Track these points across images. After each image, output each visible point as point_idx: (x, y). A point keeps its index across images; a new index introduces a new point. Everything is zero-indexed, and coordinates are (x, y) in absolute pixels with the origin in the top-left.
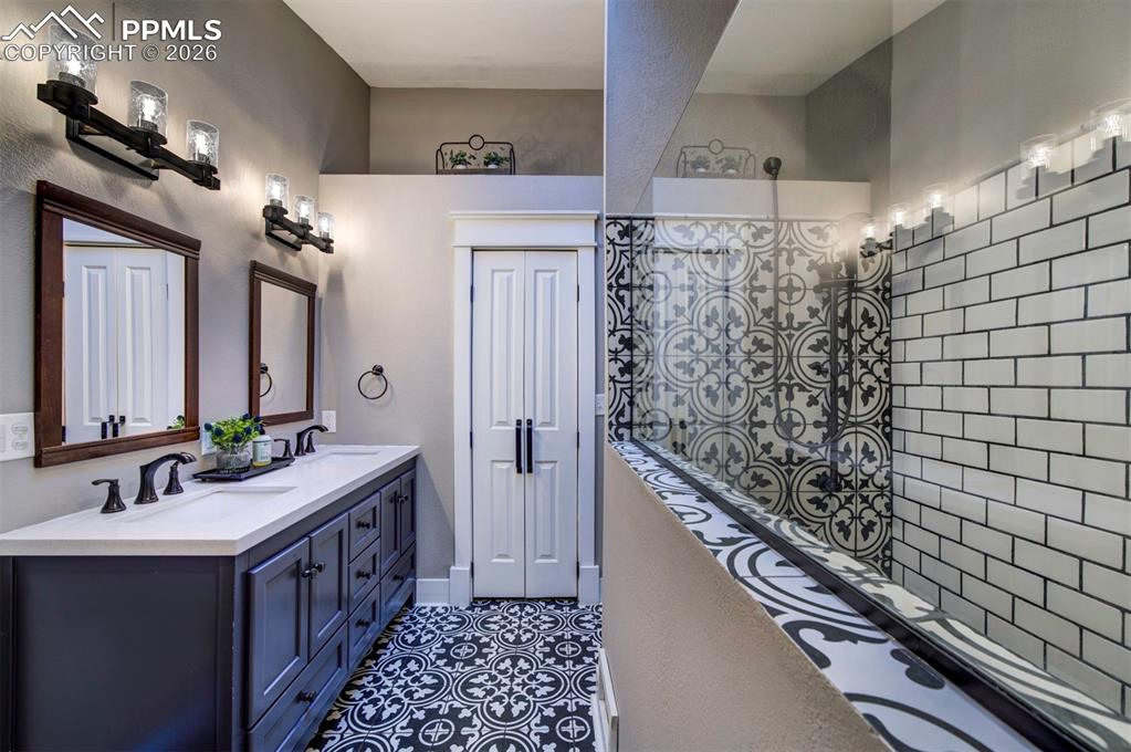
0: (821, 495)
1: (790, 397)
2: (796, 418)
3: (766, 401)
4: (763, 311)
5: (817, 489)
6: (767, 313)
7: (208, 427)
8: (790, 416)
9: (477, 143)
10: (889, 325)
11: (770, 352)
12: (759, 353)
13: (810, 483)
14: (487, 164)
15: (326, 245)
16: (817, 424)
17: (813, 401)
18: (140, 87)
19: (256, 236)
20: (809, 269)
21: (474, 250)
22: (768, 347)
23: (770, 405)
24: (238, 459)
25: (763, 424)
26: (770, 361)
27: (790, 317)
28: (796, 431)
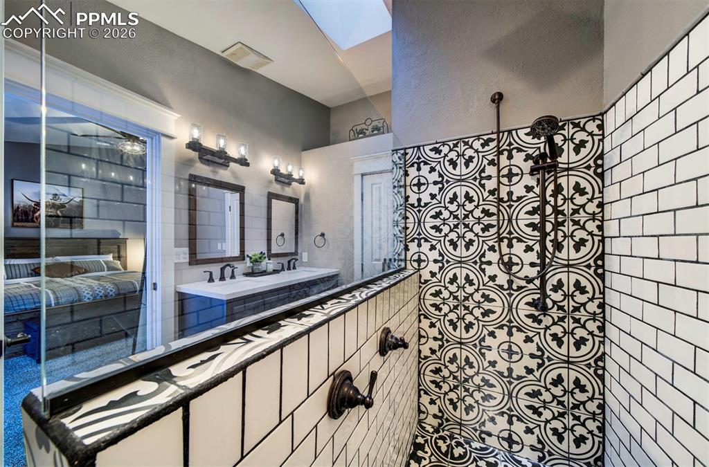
0: (537, 313)
1: (510, 246)
2: (515, 260)
3: (492, 249)
4: (489, 191)
5: (533, 309)
6: (492, 192)
7: (248, 256)
8: (510, 258)
9: (368, 122)
10: (601, 192)
11: (495, 217)
12: (486, 218)
13: (527, 304)
14: (373, 132)
15: (301, 181)
16: (532, 265)
17: (529, 249)
18: (219, 136)
19: (270, 182)
20: (525, 160)
21: (363, 175)
22: (494, 214)
23: (495, 251)
24: (259, 269)
25: (489, 263)
26: (495, 223)
27: (510, 194)
28: (515, 269)
